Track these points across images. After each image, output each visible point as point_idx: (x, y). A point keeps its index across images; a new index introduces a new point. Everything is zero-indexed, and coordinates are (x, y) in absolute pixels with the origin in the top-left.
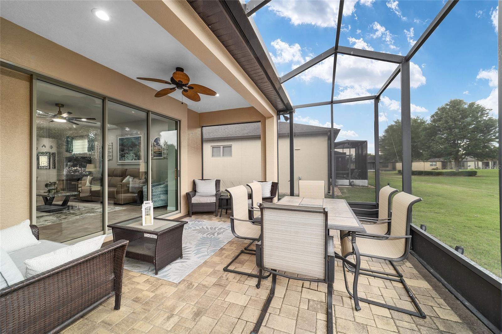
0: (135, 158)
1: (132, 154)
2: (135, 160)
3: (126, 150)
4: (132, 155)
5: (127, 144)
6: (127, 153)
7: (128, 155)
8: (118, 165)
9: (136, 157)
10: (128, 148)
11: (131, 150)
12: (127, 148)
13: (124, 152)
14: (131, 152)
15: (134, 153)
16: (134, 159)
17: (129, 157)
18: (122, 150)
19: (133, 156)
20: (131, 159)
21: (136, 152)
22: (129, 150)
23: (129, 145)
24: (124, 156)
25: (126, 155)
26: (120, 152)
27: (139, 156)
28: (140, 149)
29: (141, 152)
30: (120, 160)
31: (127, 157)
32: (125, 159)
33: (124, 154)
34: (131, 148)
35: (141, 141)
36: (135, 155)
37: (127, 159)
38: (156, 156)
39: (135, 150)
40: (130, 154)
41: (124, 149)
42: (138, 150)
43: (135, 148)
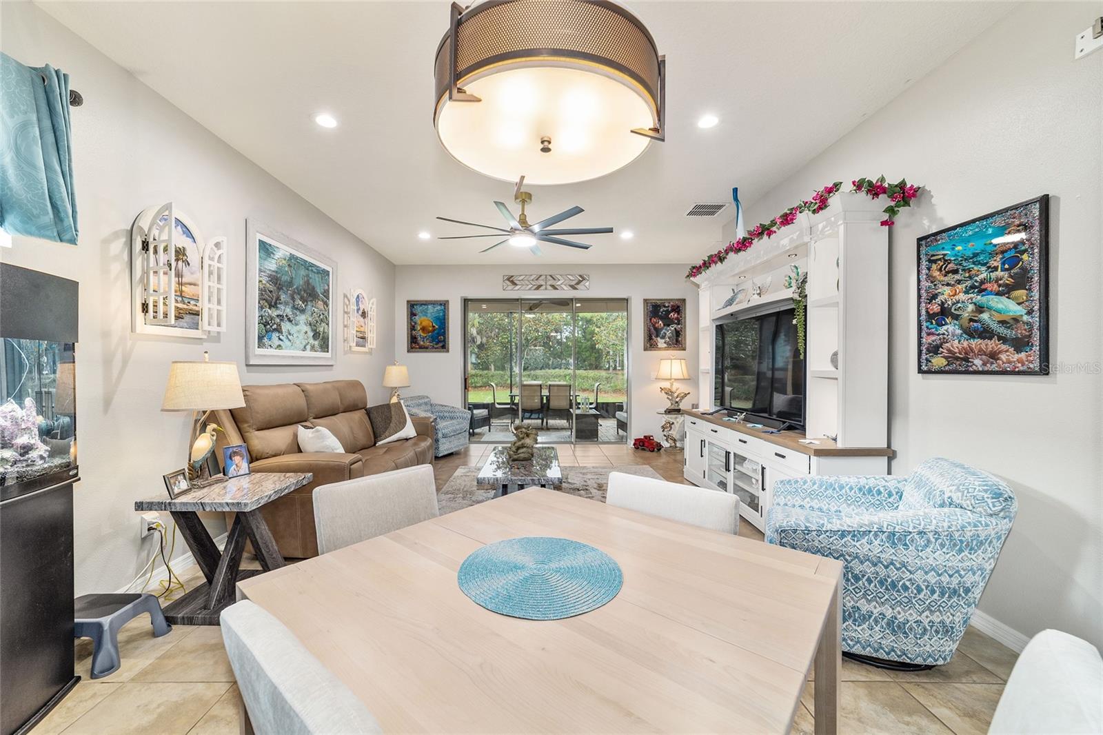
0: (312, 341)
2: (313, 348)
3: (286, 304)
5: (290, 284)
6: (289, 320)
7: (294, 329)
10: (293, 299)
11: (303, 311)
12: (289, 300)
13: (279, 312)
14: (302, 318)
15: (310, 324)
16: (308, 347)
17: (295, 335)
18: (269, 299)
19: (306, 333)
20: (302, 347)
21: (317, 322)
22: (297, 309)
23: (297, 288)
24: (279, 330)
25: (286, 326)
26: (261, 308)
27: (323, 338)
28: (326, 313)
29: (328, 324)
30: (261, 344)
31: (289, 336)
32: (281, 343)
33: (279, 321)
34: (301, 302)
35: (329, 286)
36: (313, 330)
37: (288, 343)
38: (358, 345)
39: (312, 314)
40: (297, 325)
41: (278, 298)
42: (322, 317)
43: (313, 306)
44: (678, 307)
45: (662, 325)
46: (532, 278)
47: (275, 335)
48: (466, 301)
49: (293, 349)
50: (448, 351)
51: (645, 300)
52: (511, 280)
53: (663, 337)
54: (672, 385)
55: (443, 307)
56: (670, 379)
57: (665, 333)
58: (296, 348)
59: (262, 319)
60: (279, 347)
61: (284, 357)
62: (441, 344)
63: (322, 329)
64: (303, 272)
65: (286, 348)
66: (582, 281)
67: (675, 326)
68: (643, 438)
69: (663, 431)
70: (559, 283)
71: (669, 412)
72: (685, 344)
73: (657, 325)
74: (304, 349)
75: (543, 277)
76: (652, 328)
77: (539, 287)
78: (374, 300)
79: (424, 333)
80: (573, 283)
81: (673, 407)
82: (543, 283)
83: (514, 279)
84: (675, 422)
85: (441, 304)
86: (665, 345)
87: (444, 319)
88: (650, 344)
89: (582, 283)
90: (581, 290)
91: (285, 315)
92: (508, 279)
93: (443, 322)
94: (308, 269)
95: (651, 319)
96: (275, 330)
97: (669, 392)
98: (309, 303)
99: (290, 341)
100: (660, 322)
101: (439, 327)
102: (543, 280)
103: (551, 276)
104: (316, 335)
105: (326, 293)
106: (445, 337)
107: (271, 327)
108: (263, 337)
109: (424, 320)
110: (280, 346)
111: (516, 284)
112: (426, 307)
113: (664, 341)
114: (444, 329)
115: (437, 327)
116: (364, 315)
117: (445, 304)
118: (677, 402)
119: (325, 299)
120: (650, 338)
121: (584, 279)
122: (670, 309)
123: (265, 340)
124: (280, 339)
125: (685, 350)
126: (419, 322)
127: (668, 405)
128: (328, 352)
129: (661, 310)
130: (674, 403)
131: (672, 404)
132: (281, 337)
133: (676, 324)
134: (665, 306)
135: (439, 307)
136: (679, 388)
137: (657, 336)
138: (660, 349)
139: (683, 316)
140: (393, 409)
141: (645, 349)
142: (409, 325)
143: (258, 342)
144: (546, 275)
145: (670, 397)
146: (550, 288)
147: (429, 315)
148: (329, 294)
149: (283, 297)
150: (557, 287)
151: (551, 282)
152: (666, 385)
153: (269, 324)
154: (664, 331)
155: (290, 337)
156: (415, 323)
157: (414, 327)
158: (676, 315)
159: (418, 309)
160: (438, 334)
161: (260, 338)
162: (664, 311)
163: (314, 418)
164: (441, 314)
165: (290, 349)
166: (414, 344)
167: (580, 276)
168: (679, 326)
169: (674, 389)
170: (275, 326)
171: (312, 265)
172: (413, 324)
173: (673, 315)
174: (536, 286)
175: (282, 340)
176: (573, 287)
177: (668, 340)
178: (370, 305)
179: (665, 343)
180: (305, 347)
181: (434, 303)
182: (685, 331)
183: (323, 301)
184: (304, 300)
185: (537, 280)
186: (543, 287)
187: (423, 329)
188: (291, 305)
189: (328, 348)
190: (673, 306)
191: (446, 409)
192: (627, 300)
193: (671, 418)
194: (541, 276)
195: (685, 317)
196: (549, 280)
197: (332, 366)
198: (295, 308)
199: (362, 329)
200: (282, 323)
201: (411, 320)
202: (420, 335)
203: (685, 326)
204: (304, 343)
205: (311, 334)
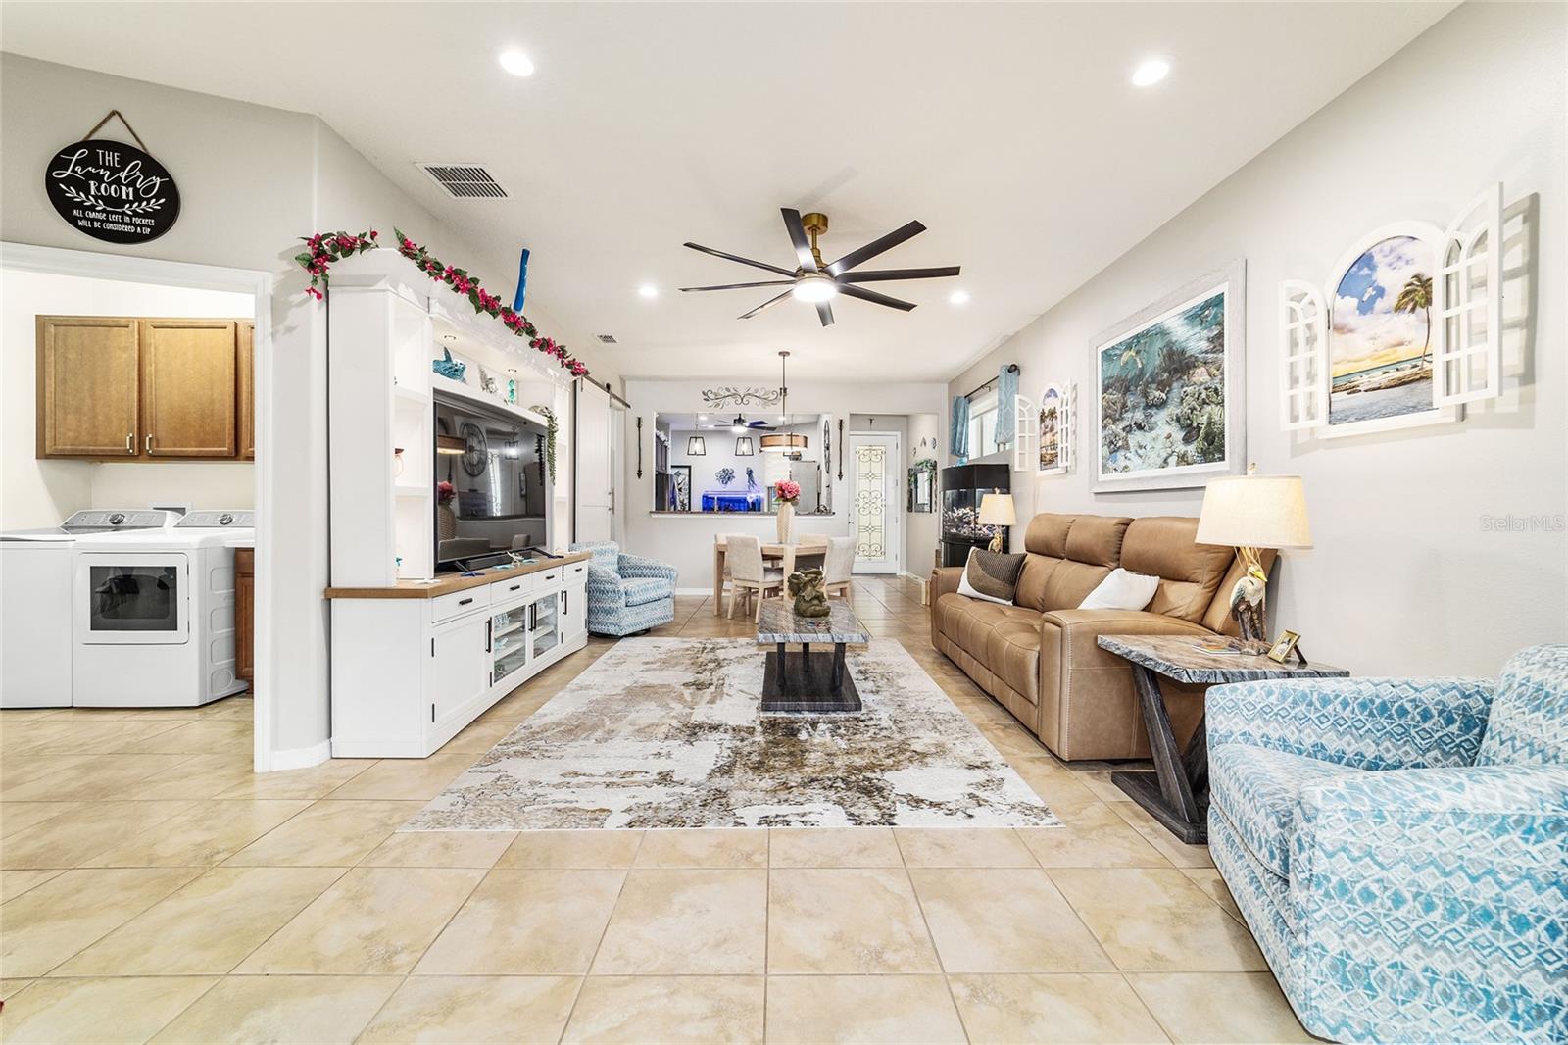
0: (1181, 448)
1: (1164, 428)
2: (1183, 459)
3: (1135, 408)
4: (1167, 430)
5: (1141, 376)
6: (1140, 427)
7: (1146, 439)
8: (1096, 494)
9: (1187, 440)
10: (1145, 395)
11: (1162, 405)
12: (1138, 400)
13: (1126, 424)
14: (1161, 417)
15: (1178, 420)
16: (1173, 459)
17: (1149, 448)
18: (1114, 413)
19: (1169, 437)
20: (1160, 461)
21: (1193, 409)
23: (1151, 376)
24: (1126, 447)
25: (1133, 439)
26: (1104, 427)
27: (1207, 435)
28: (1214, 384)
29: (1221, 403)
30: (1105, 469)
31: (1139, 451)
32: (1128, 462)
33: (1124, 435)
34: (1158, 393)
35: (1222, 325)
36: (1179, 428)
37: (1139, 461)
39: (1181, 401)
40: (1151, 430)
41: (1124, 405)
42: (1204, 396)
43: (1182, 387)
47: (1121, 454)
49: (1146, 468)
58: (1148, 465)
59: (1106, 440)
63: (1205, 419)
64: (1159, 344)
65: (1135, 467)
91: (1132, 424)
96: (1119, 448)
98: (1174, 385)
99: (1141, 456)
104: (1191, 434)
107: (1116, 445)
108: (1107, 460)
110: (1126, 467)
119: (1213, 357)
123: (1110, 463)
124: (1125, 458)
128: (1223, 458)
132: (1127, 455)
148: (1223, 340)
149: (1129, 401)
153: (1112, 443)
161: (1104, 466)
165: (1139, 469)
170: (1121, 443)
175: (1128, 459)
180: (1165, 461)
183: (1204, 364)
184: (1164, 386)
188: (1142, 406)
189: (1220, 451)
198: (1149, 406)
200: (1128, 437)
204: (1165, 455)
205: (1179, 435)
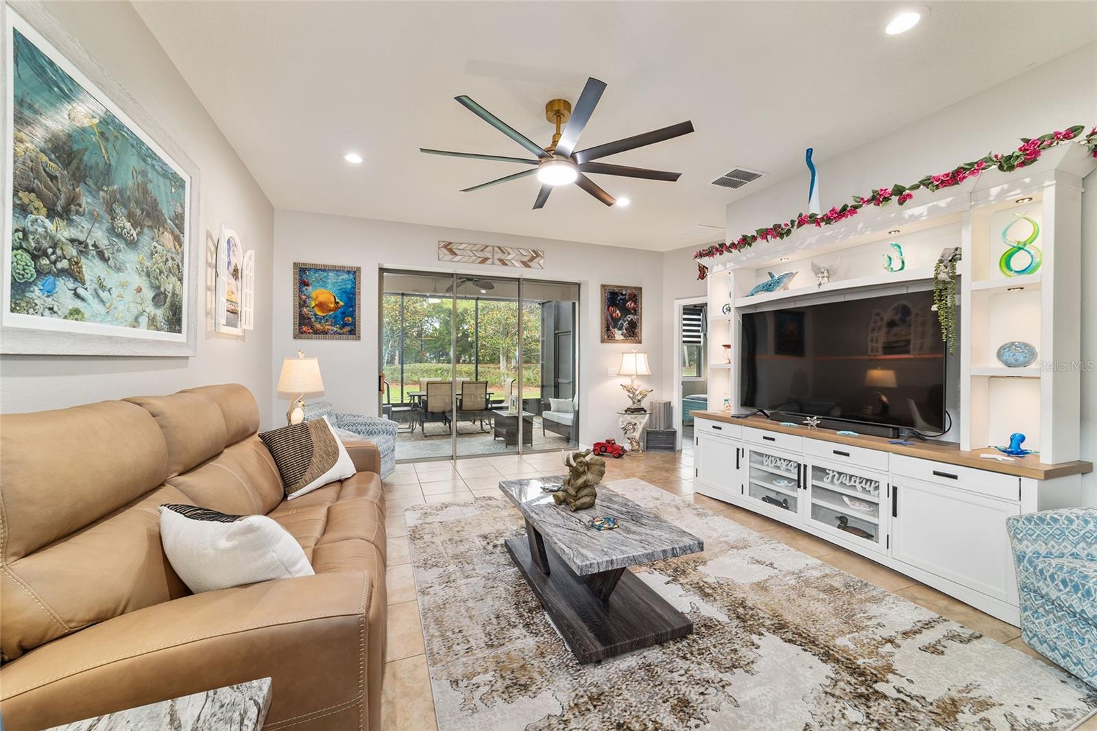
0: (151, 309)
2: (153, 324)
3: (95, 218)
7: (111, 279)
11: (132, 244)
12: (100, 210)
13: (73, 233)
14: (130, 258)
15: (148, 275)
16: (144, 320)
17: (115, 292)
19: (139, 290)
20: (130, 318)
21: (161, 272)
22: (119, 236)
24: (73, 273)
25: (91, 269)
28: (178, 258)
29: (180, 280)
31: (100, 292)
32: (79, 304)
33: (75, 253)
34: (128, 225)
35: (183, 207)
36: (152, 286)
37: (100, 308)
38: (228, 324)
39: (152, 254)
40: (119, 270)
41: (73, 200)
42: (170, 263)
44: (635, 296)
45: (619, 315)
46: (475, 248)
47: (64, 286)
48: (382, 270)
49: (111, 322)
50: (358, 338)
51: (603, 286)
52: (449, 247)
53: (620, 329)
54: (633, 382)
55: (352, 276)
56: (632, 375)
57: (623, 324)
58: (116, 320)
59: (25, 238)
60: (75, 313)
61: (87, 338)
62: (347, 329)
63: (170, 288)
64: (133, 162)
65: (94, 317)
66: (535, 258)
67: (631, 316)
68: (604, 442)
69: (626, 433)
70: (509, 257)
71: (630, 411)
72: (641, 336)
73: (614, 315)
74: (136, 323)
75: (489, 249)
76: (609, 317)
77: (484, 260)
78: (251, 253)
79: (323, 312)
80: (525, 259)
81: (635, 406)
82: (489, 255)
83: (454, 247)
84: (638, 424)
85: (349, 272)
86: (622, 337)
87: (354, 294)
88: (607, 336)
89: (535, 260)
90: (534, 268)
91: (90, 242)
92: (445, 247)
93: (350, 299)
94: (144, 160)
95: (608, 308)
96: (62, 272)
97: (630, 390)
98: (146, 230)
99: (102, 301)
100: (618, 312)
101: (346, 304)
102: (490, 252)
103: (499, 248)
104: (159, 298)
105: (179, 219)
106: (354, 319)
107: (54, 263)
108: (28, 284)
109: (322, 293)
111: (455, 254)
112: (325, 274)
113: (620, 332)
114: (353, 306)
115: (342, 303)
116: (236, 273)
117: (354, 273)
118: (639, 401)
119: (177, 231)
120: (608, 330)
121: (538, 255)
122: (627, 297)
123: (36, 293)
124: (77, 296)
125: (640, 343)
126: (313, 295)
127: (629, 404)
128: (180, 332)
129: (619, 298)
130: (636, 401)
131: (634, 403)
132: (81, 291)
133: (632, 314)
134: (622, 294)
135: (346, 276)
136: (640, 386)
137: (614, 328)
138: (617, 341)
139: (640, 306)
140: (312, 431)
141: (603, 341)
142: (297, 299)
143: (13, 296)
144: (493, 247)
145: (631, 395)
146: (500, 263)
147: (330, 286)
148: (183, 224)
149: (86, 200)
150: (506, 262)
151: (499, 255)
152: (627, 381)
153: (46, 255)
154: (621, 321)
155: (104, 295)
156: (308, 297)
157: (305, 302)
158: (633, 305)
159: (312, 277)
160: (343, 313)
161: (19, 288)
162: (621, 299)
163: (180, 474)
164: (349, 286)
165: (102, 322)
166: (306, 325)
167: (533, 251)
168: (636, 317)
169: (636, 387)
170: (64, 264)
171: (153, 156)
172: (304, 297)
173: (630, 304)
174: (481, 259)
175: (83, 299)
176: (526, 264)
177: (624, 331)
178: (247, 260)
179: (622, 334)
180: (136, 319)
181: (338, 270)
182: (641, 323)
183: (172, 233)
185: (482, 251)
186: (489, 261)
187: (321, 305)
188: (106, 225)
189: (180, 325)
190: (630, 295)
191: (360, 420)
192: (579, 285)
193: (631, 418)
194: (487, 246)
195: (641, 308)
196: (498, 253)
197: (187, 358)
198: (113, 231)
199: (233, 298)
200: (83, 261)
201: (301, 291)
202: (315, 315)
203: (641, 317)
204: (135, 312)
205: (149, 294)
